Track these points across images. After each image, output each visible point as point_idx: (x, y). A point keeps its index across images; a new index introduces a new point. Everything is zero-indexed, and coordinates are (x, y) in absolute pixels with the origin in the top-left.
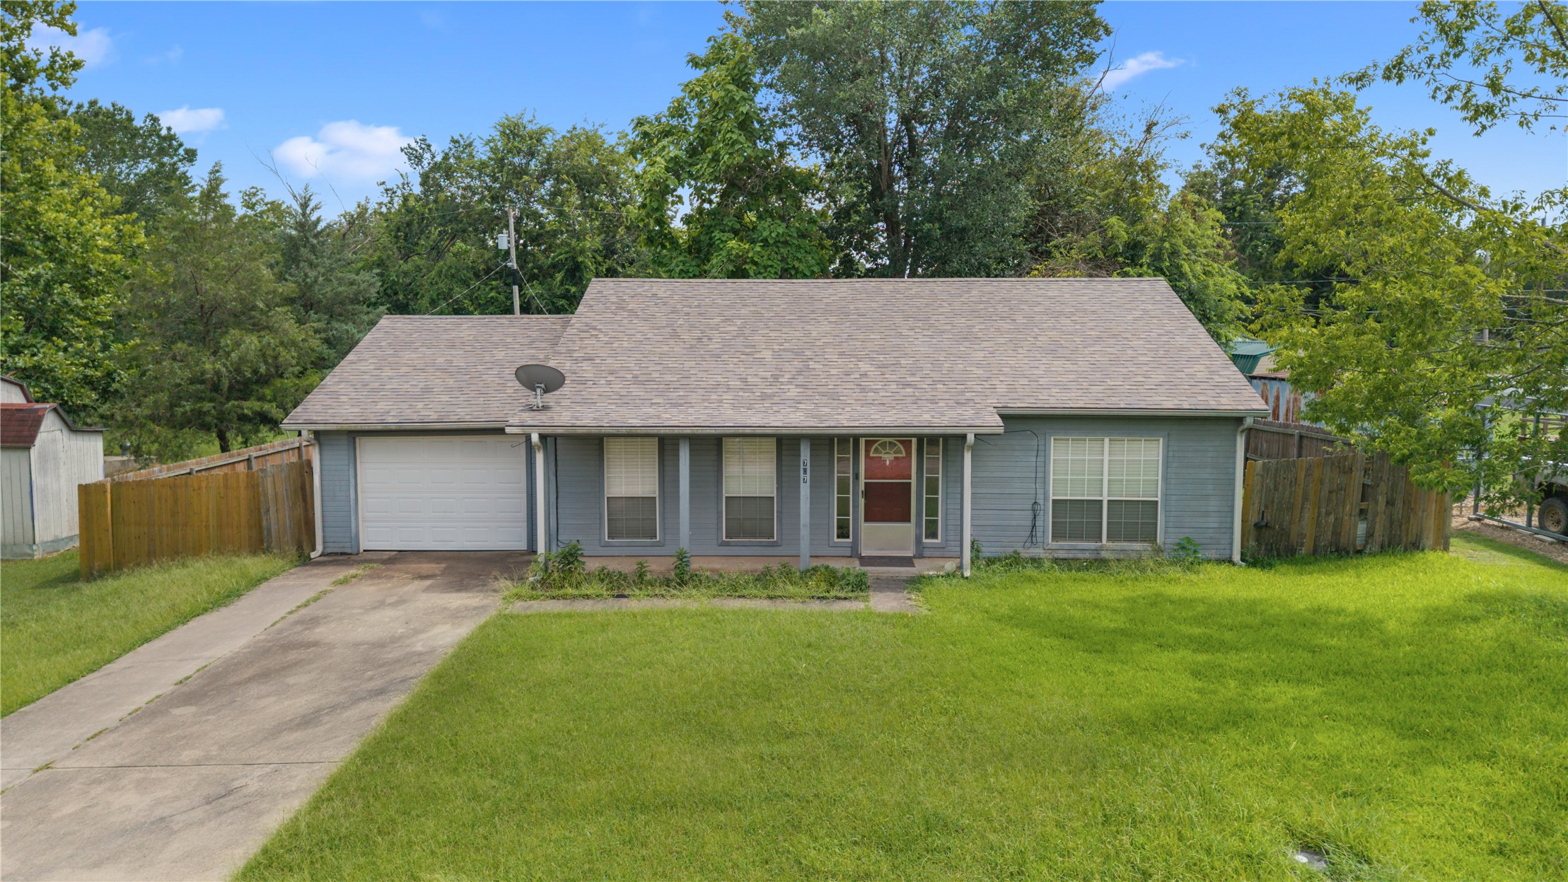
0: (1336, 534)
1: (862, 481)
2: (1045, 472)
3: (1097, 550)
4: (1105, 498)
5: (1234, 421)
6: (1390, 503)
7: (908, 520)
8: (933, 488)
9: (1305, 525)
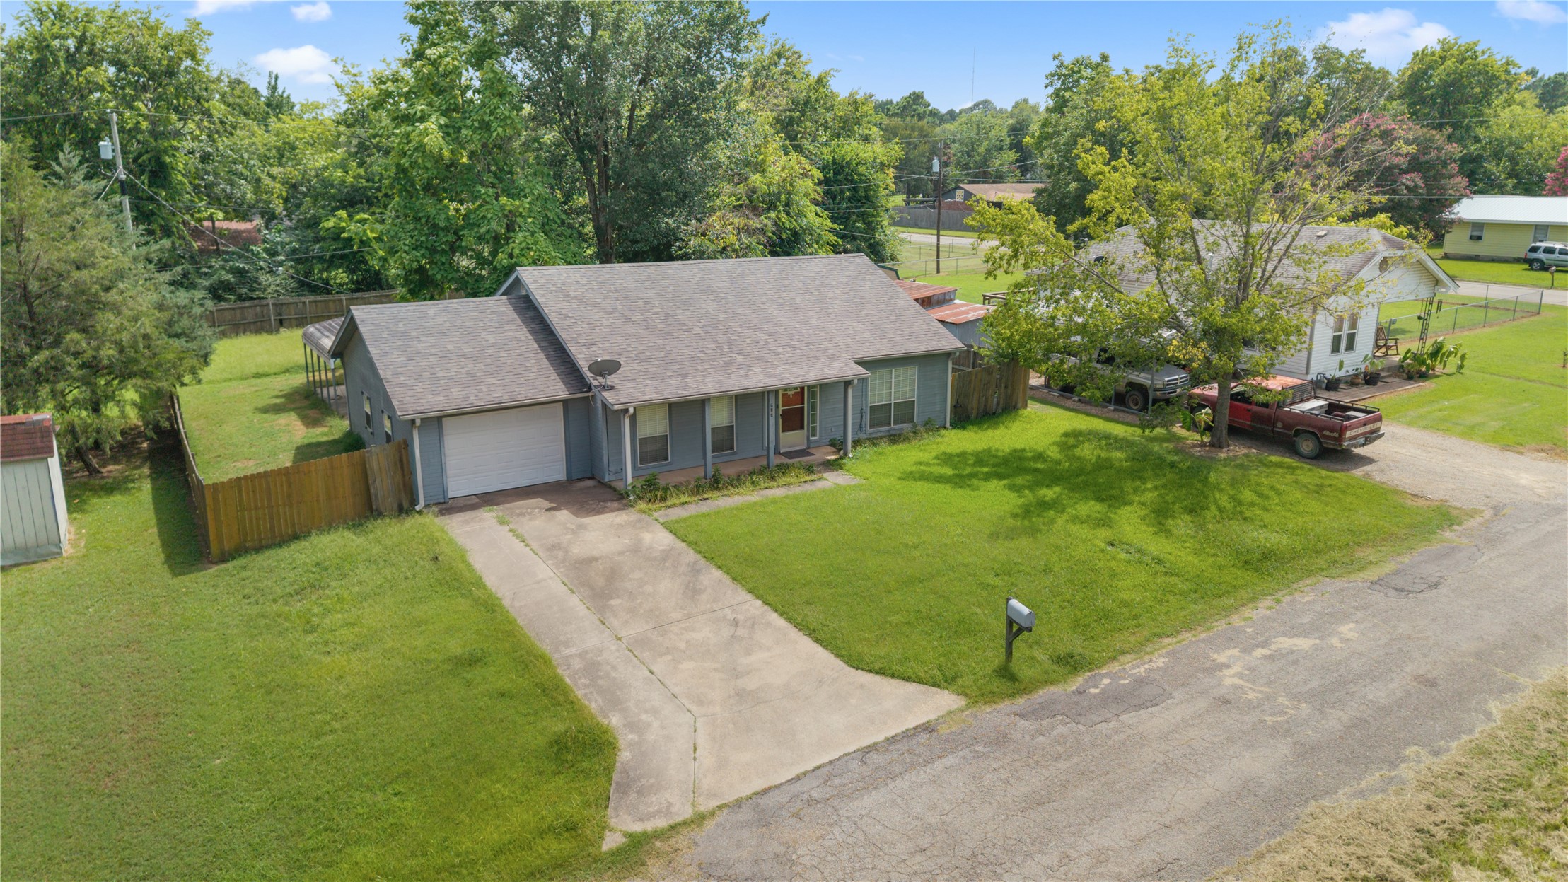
0: (985, 406)
1: (780, 408)
2: (866, 391)
3: (889, 431)
4: (893, 402)
5: (947, 355)
6: (1006, 387)
7: (802, 428)
8: (814, 408)
9: (974, 405)
